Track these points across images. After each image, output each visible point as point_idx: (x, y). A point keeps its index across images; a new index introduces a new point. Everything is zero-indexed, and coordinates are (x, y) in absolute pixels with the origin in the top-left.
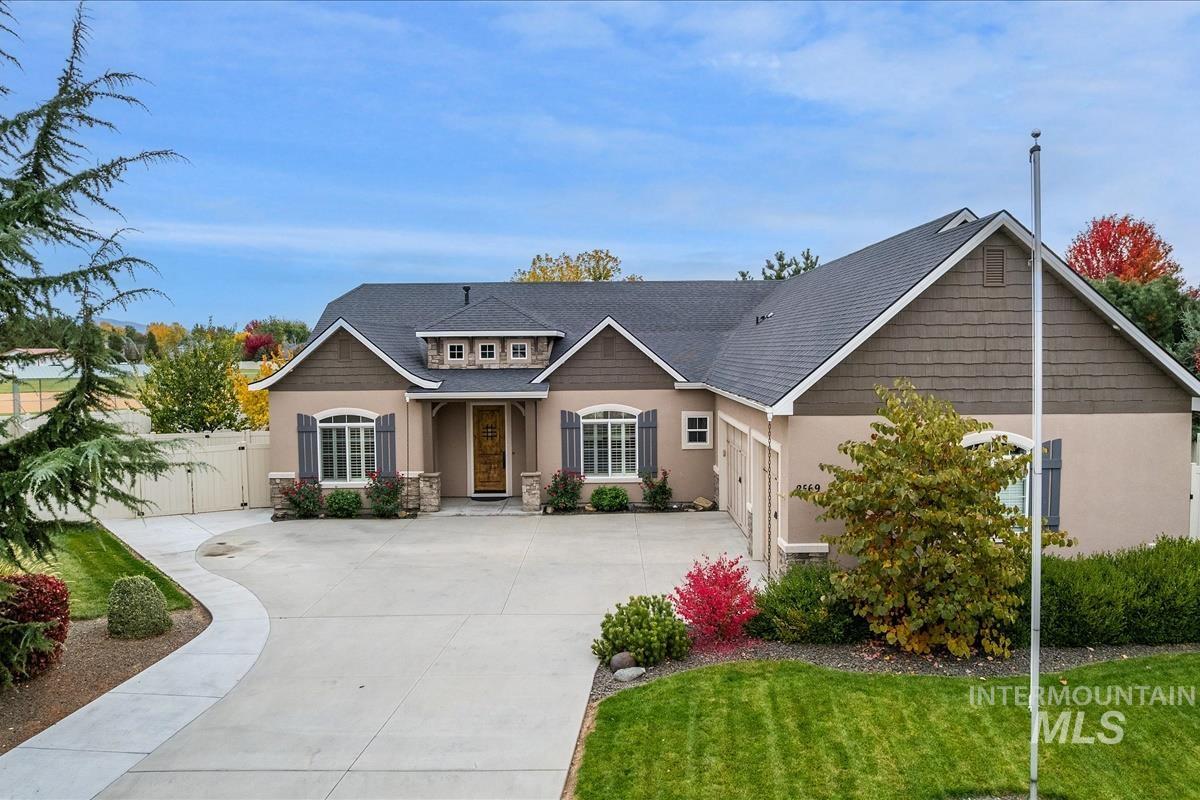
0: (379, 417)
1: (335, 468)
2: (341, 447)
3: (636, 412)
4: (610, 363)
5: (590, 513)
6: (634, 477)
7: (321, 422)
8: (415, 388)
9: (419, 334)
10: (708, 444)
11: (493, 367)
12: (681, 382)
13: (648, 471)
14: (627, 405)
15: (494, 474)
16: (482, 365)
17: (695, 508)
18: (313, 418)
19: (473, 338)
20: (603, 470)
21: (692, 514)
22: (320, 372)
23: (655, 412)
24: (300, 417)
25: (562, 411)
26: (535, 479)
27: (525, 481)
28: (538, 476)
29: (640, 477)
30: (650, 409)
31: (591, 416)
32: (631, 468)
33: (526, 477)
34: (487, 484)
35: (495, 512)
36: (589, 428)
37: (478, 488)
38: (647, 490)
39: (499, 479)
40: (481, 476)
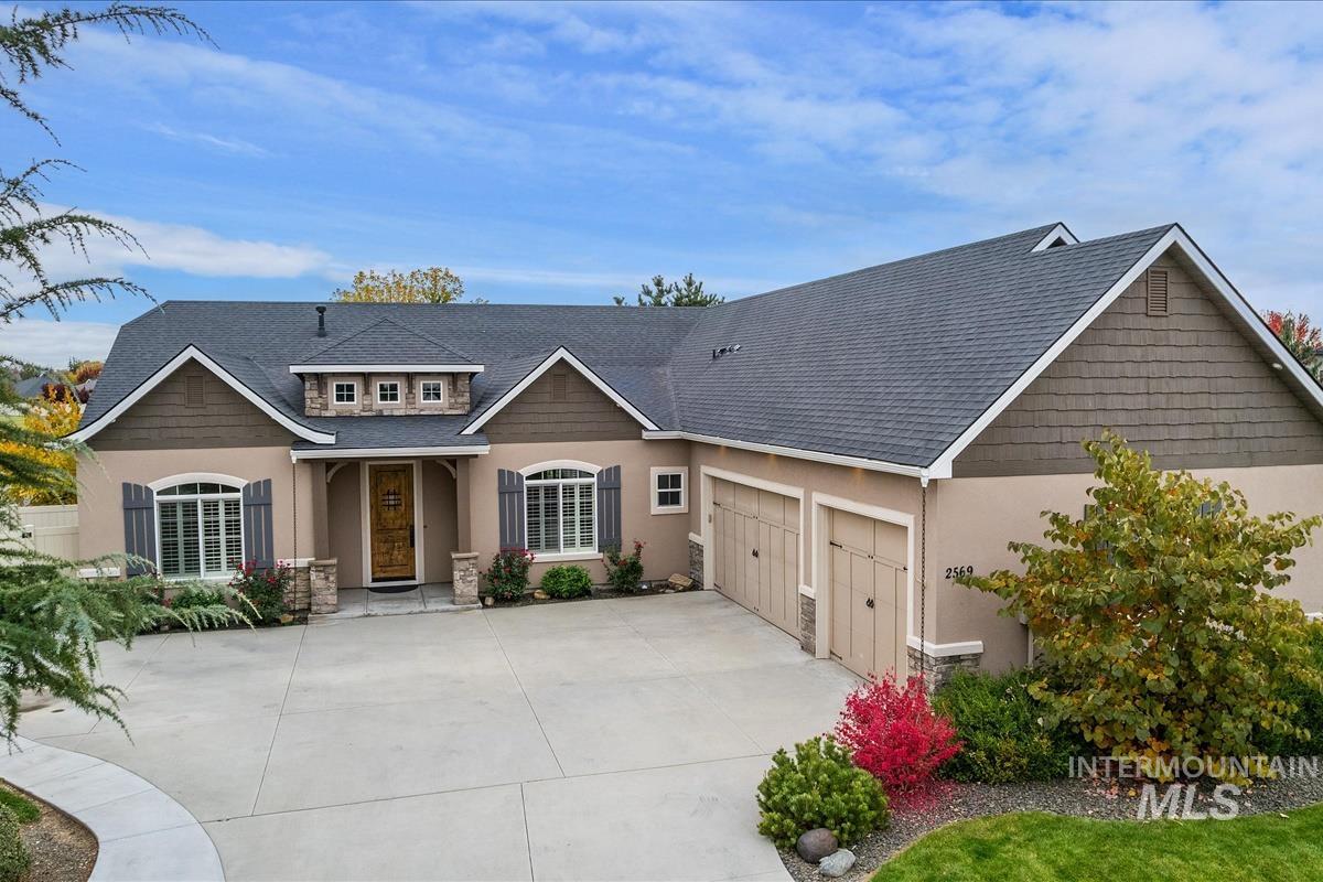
0: (248, 485)
1: (181, 558)
2: (191, 529)
3: (595, 469)
4: (560, 408)
5: (543, 602)
6: (592, 552)
7: (159, 493)
8: (301, 443)
9: (294, 369)
10: (683, 507)
11: (396, 413)
12: (651, 430)
13: (610, 543)
14: (583, 459)
15: (398, 556)
16: (381, 411)
17: (673, 587)
18: (146, 487)
19: (371, 374)
20: (552, 544)
21: (671, 597)
22: (157, 422)
23: (618, 468)
24: (126, 486)
25: (499, 471)
26: (472, 561)
27: (457, 565)
28: (476, 558)
29: (599, 551)
30: (613, 465)
31: (537, 476)
32: (586, 542)
33: (460, 559)
34: (389, 569)
35: (417, 608)
36: (533, 491)
37: (377, 576)
38: (614, 568)
39: (404, 562)
40: (380, 559)
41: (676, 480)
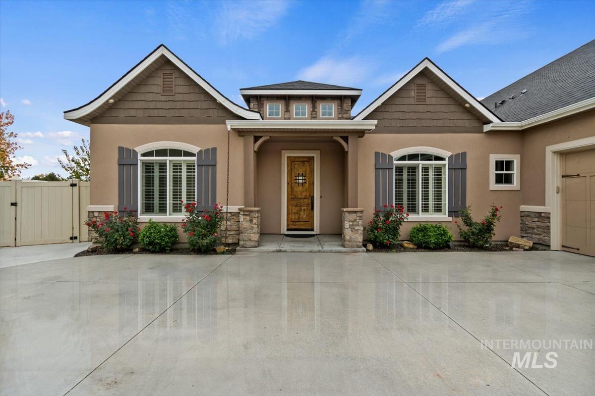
0: (201, 151)
1: (156, 202)
2: (163, 181)
3: (447, 154)
4: (422, 108)
6: (444, 216)
7: (142, 155)
10: (515, 185)
12: (495, 122)
15: (303, 215)
18: (134, 151)
20: (413, 209)
23: (464, 154)
24: (121, 149)
25: (376, 153)
26: (359, 214)
27: (348, 216)
28: (361, 212)
29: (449, 216)
30: (460, 152)
31: (403, 158)
32: (438, 209)
33: (350, 212)
34: (297, 223)
35: (316, 248)
36: (399, 170)
37: (290, 227)
38: (466, 229)
39: (307, 220)
40: (293, 217)
41: (509, 165)
